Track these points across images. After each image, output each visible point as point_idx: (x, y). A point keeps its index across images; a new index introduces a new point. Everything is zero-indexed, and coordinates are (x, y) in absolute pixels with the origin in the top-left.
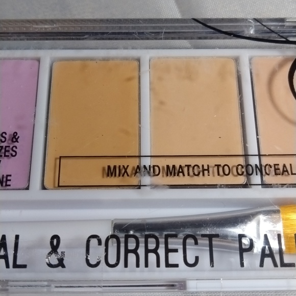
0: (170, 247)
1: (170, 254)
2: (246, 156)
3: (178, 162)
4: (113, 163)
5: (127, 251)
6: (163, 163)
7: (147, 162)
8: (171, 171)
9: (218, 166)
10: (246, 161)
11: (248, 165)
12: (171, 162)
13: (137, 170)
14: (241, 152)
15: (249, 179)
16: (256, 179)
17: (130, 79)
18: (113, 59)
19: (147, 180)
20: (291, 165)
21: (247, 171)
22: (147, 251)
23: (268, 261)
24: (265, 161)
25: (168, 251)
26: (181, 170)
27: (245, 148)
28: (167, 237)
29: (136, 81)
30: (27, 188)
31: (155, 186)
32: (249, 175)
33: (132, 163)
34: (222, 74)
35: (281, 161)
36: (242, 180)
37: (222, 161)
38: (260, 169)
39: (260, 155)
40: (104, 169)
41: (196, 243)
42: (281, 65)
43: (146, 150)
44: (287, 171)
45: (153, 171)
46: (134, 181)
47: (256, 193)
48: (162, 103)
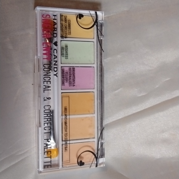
0: (48, 124)
1: (47, 124)
2: (69, 140)
3: (68, 124)
4: (68, 109)
5: (47, 114)
6: (68, 121)
7: (68, 117)
8: (66, 123)
9: (67, 134)
10: (68, 140)
11: (67, 141)
12: (68, 123)
13: (66, 115)
14: (70, 139)
15: (64, 141)
16: (64, 143)
17: (89, 111)
18: (95, 107)
19: (64, 117)
21: (66, 141)
22: (47, 119)
23: (45, 145)
24: (68, 145)
25: (47, 123)
26: (66, 125)
27: (71, 140)
28: (50, 123)
29: (88, 113)
30: (62, 89)
31: (62, 119)
32: (65, 141)
33: (68, 114)
34: (90, 134)
35: (68, 148)
36: (64, 139)
37: (68, 135)
38: (66, 144)
39: (69, 143)
40: (66, 107)
41: (49, 129)
42: (93, 149)
43: (71, 117)
44: (66, 150)
45: (66, 118)
46: (64, 114)
47: (61, 143)
48: (83, 120)
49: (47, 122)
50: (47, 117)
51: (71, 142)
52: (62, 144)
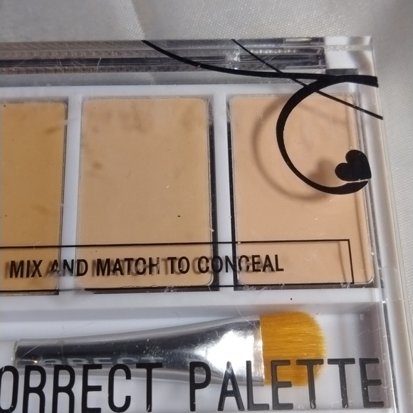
0: (91, 383)
1: (90, 394)
2: (215, 243)
3: (114, 255)
4: (18, 256)
5: (28, 390)
6: (91, 256)
7: (70, 255)
8: (103, 267)
9: (172, 259)
10: (215, 251)
11: (216, 257)
12: (104, 254)
13: (55, 267)
14: (209, 239)
15: (216, 279)
16: (227, 278)
17: (52, 131)
18: (29, 100)
20: (276, 256)
21: (216, 265)
22: (57, 389)
23: (230, 401)
24: (242, 250)
26: (118, 267)
27: (215, 235)
28: (86, 369)
31: (77, 290)
32: (216, 271)
33: (47, 257)
34: (187, 123)
35: (262, 251)
36: (207, 279)
37: (177, 252)
38: (234, 264)
39: (234, 243)
41: (128, 377)
43: (71, 237)
44: (270, 265)
45: (77, 268)
46: (50, 283)
47: (227, 298)
48: (97, 166)
49: (77, 389)
50: (48, 391)
51: (225, 234)
52: (237, 286)
